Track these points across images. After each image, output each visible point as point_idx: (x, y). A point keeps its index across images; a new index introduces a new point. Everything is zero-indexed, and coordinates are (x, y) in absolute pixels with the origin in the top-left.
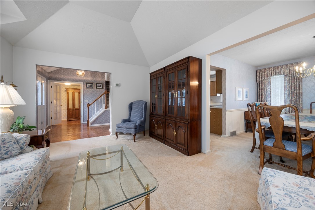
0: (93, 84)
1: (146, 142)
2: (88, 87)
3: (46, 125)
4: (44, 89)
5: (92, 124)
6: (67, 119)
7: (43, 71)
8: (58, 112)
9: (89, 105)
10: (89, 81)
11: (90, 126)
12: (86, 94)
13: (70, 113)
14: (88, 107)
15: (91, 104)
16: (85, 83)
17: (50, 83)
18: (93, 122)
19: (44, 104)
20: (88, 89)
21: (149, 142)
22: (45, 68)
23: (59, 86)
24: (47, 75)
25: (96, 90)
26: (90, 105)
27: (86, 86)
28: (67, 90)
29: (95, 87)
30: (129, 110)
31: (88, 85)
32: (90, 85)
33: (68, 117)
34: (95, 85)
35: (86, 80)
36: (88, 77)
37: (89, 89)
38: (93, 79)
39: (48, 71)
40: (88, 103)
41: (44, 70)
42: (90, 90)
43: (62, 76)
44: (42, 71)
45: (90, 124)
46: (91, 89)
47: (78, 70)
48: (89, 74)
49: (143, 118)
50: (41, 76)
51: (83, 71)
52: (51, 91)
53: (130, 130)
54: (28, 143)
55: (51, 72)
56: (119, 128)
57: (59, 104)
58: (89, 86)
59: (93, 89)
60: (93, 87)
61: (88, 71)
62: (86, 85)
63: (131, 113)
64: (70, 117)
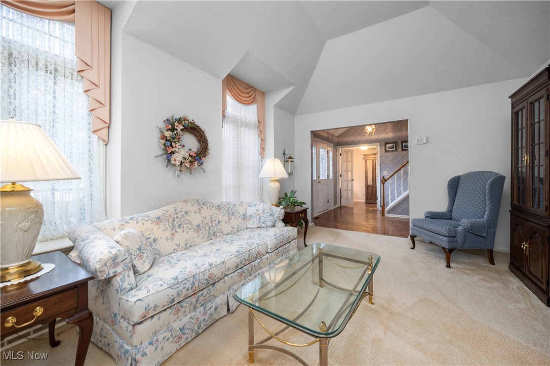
0: (395, 143)
1: (481, 277)
2: (387, 150)
3: (334, 205)
4: (331, 159)
5: (389, 212)
6: (365, 201)
7: (330, 136)
8: (349, 189)
9: (384, 181)
10: (389, 139)
11: (387, 215)
12: (384, 162)
13: (370, 191)
14: (383, 184)
15: (388, 179)
16: (383, 143)
17: (339, 150)
18: (391, 210)
19: (331, 178)
20: (387, 154)
21: (493, 283)
22: (331, 132)
23: (350, 153)
24: (335, 140)
25: (401, 153)
26: (386, 181)
27: (384, 149)
28: (366, 157)
29: (400, 149)
30: (449, 192)
31: (388, 146)
32: (390, 145)
33: (367, 198)
34: (400, 146)
35: (385, 139)
36: (387, 133)
37: (389, 153)
38: (395, 134)
39: (337, 135)
40: (383, 177)
41: (332, 134)
42: (390, 155)
43: (352, 139)
44: (328, 136)
45: (386, 213)
46: (392, 153)
47: (365, 125)
48: (390, 127)
49: (485, 216)
50: (327, 143)
51: (373, 126)
52: (340, 159)
53: (438, 236)
54: (282, 218)
55: (340, 135)
56: (417, 228)
57: (350, 178)
58: (389, 148)
59: (395, 153)
60: (396, 149)
61: (386, 123)
62: (384, 147)
63: (454, 201)
64: (369, 197)
